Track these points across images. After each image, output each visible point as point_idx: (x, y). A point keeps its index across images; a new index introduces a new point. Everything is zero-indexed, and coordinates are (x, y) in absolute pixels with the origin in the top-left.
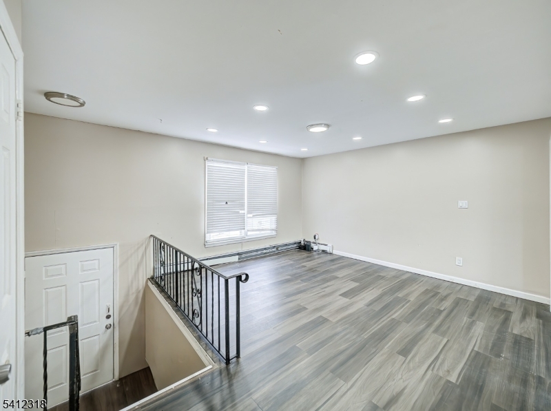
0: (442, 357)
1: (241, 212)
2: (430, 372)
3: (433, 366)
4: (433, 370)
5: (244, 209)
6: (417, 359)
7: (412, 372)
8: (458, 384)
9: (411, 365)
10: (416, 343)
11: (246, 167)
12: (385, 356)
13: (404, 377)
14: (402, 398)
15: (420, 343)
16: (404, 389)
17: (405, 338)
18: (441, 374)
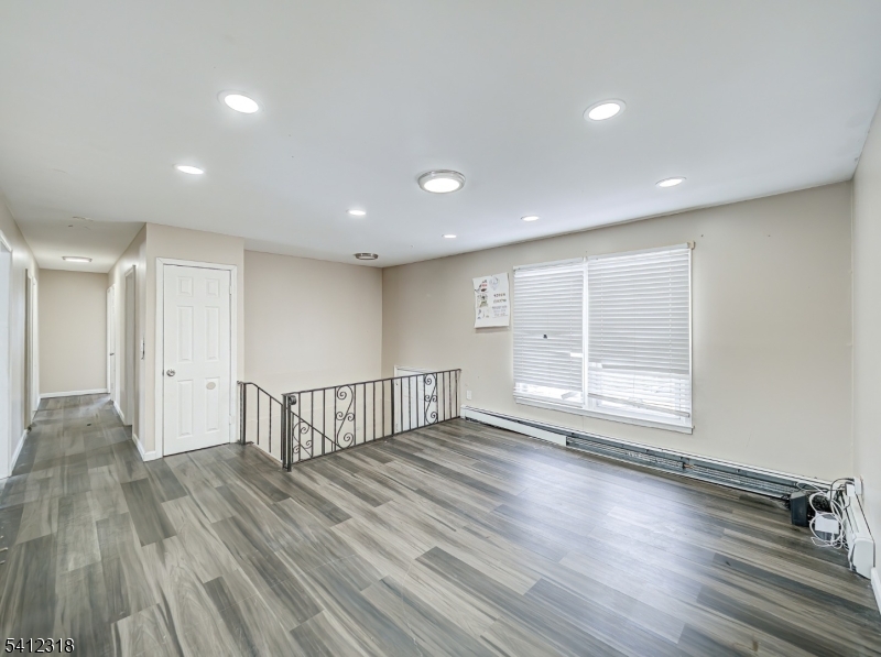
0: (167, 636)
1: (573, 355)
2: (158, 600)
3: (164, 610)
4: (158, 606)
5: (580, 351)
6: (191, 596)
7: (177, 580)
8: (113, 625)
9: (187, 585)
10: (223, 615)
11: (583, 268)
12: (224, 563)
13: (178, 570)
14: (156, 556)
15: (220, 621)
16: (164, 562)
17: (246, 603)
18: (145, 614)
